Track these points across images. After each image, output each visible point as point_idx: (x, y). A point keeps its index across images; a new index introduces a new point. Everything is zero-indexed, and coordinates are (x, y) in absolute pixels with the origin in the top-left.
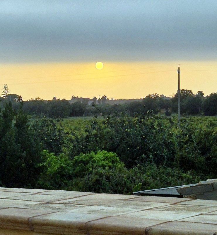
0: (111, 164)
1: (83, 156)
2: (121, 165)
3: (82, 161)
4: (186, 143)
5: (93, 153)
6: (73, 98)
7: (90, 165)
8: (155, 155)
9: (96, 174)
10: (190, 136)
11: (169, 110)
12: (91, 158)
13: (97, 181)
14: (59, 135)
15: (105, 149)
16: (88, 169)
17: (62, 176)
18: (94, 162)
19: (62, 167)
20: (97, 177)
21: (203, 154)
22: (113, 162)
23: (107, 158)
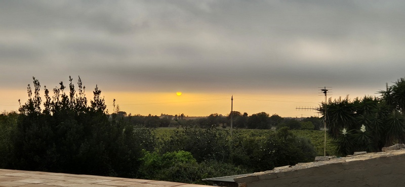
0: (187, 159)
1: (169, 154)
2: (194, 161)
3: (168, 157)
4: (237, 147)
5: (175, 152)
6: (162, 115)
7: (173, 160)
8: (217, 154)
9: (178, 166)
10: (240, 143)
11: (225, 125)
12: (174, 155)
13: (178, 171)
14: (153, 140)
15: (183, 150)
16: (172, 163)
17: (155, 167)
18: (176, 158)
19: (154, 161)
20: (178, 168)
21: (248, 154)
22: (189, 158)
23: (185, 156)
